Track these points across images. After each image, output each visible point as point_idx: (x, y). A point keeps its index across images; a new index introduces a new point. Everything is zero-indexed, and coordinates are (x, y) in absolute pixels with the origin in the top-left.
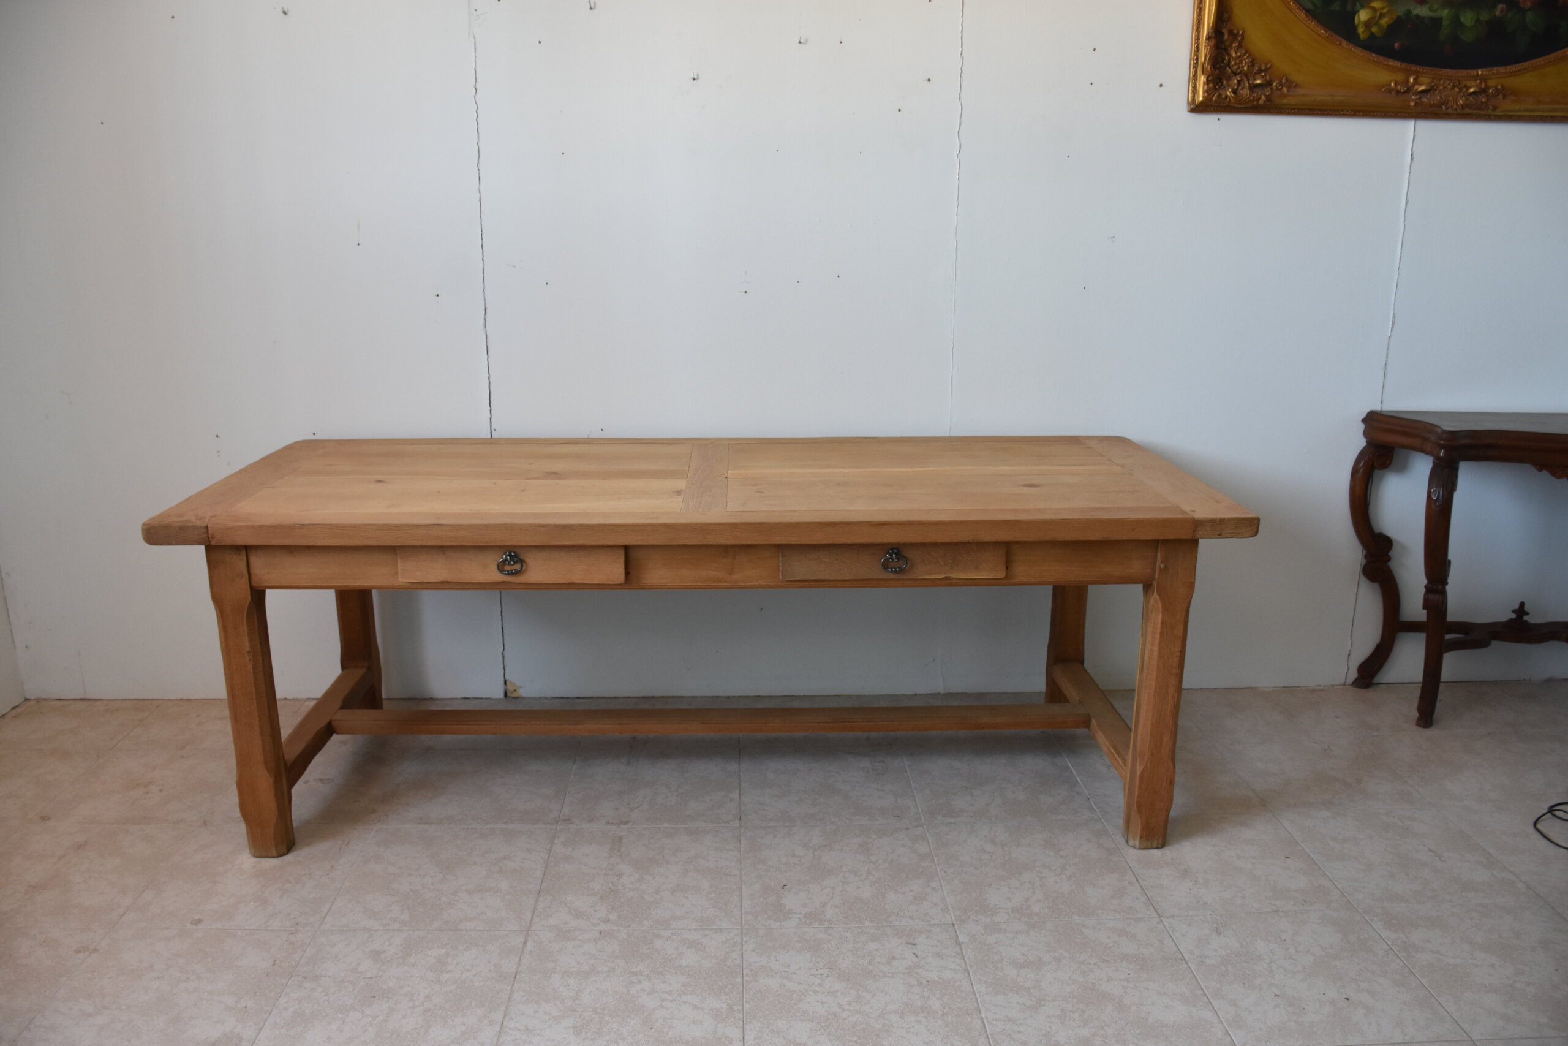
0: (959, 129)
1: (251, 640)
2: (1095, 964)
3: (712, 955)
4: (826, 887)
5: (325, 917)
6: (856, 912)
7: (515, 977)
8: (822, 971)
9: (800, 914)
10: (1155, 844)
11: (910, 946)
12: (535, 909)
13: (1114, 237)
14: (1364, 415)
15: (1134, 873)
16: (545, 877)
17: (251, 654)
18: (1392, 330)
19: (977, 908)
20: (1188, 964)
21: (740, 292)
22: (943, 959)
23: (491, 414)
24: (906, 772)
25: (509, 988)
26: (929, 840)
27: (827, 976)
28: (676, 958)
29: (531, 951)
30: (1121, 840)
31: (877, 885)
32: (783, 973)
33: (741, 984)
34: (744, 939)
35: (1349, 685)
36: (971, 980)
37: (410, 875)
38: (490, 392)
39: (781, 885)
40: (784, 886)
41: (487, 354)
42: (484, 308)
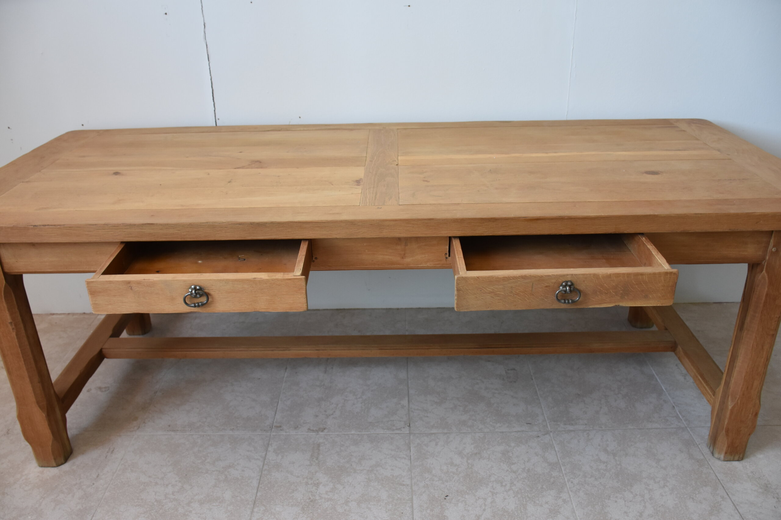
1: (11, 314)
4: (479, 498)
10: (736, 458)
16: (260, 486)
17: (13, 324)
21: (405, 6)
23: (214, 107)
24: (532, 379)
26: (556, 449)
31: (519, 496)
37: (156, 484)
38: (213, 90)
39: (444, 496)
40: (446, 496)
41: (209, 60)
42: (203, 23)
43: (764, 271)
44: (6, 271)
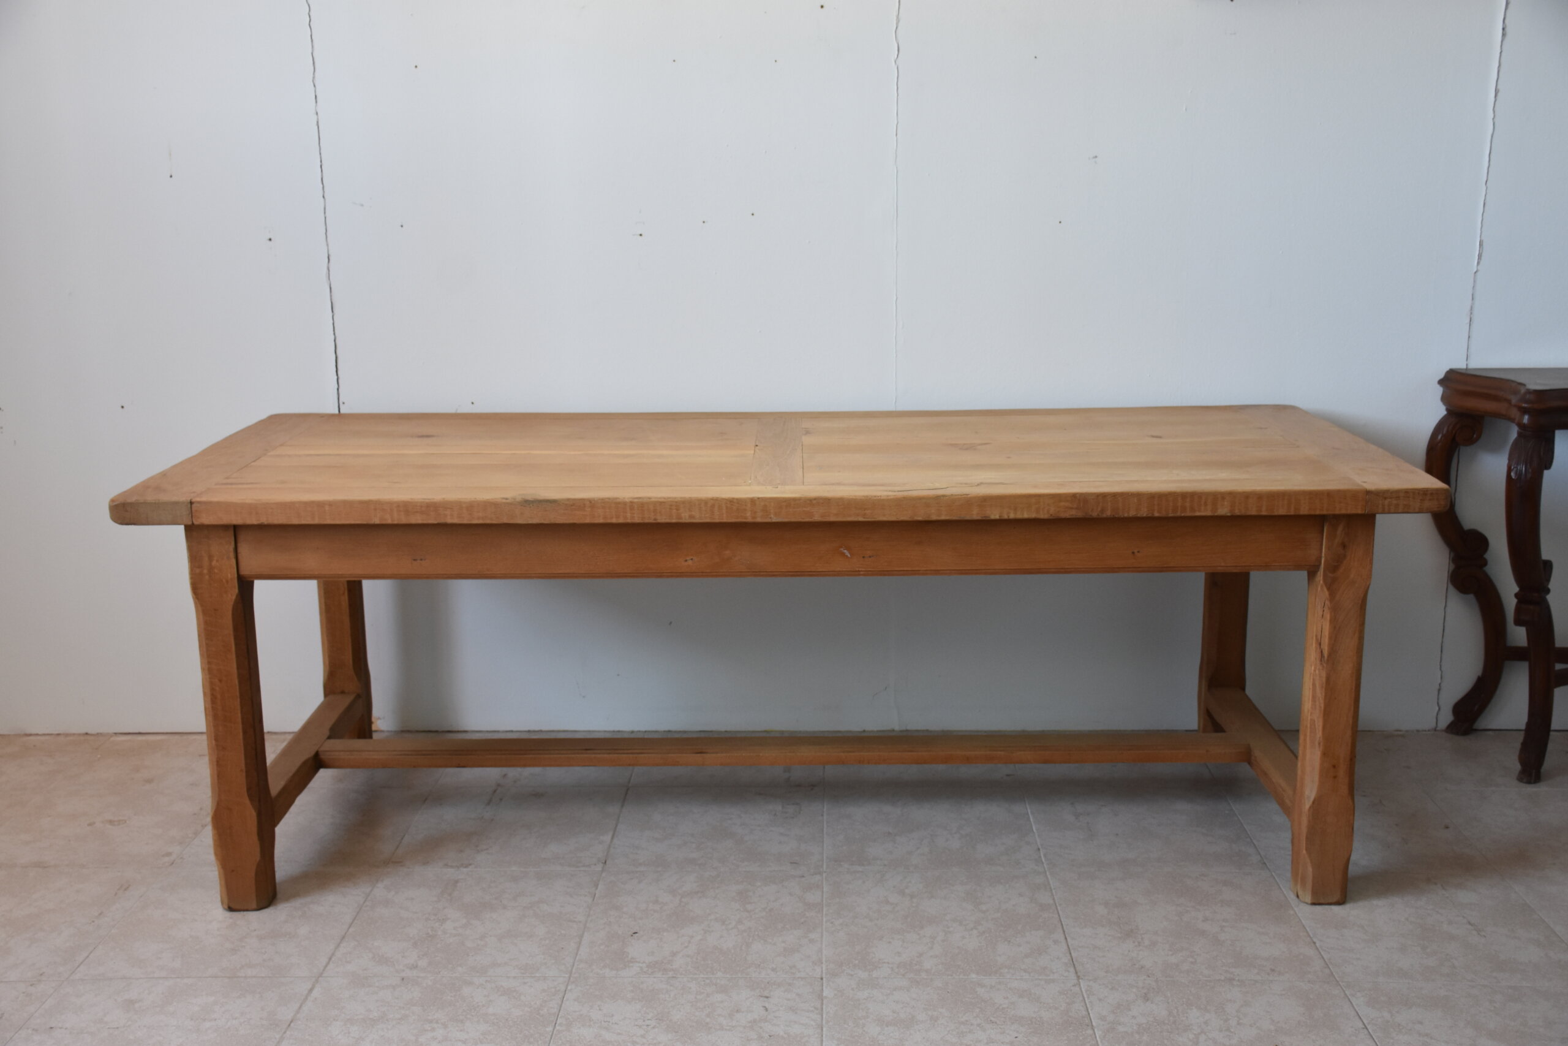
2: (979, 1025)
3: (527, 1003)
4: (683, 935)
5: (79, 966)
6: (710, 962)
7: (289, 1025)
8: (648, 1022)
9: (644, 962)
11: (762, 999)
12: (333, 954)
13: (1096, 157)
14: (1441, 376)
15: (1064, 932)
16: (356, 921)
18: (1478, 263)
19: (857, 962)
20: (1094, 1030)
21: (634, 235)
22: (796, 1013)
24: (822, 815)
25: (278, 1036)
26: (824, 890)
27: (654, 1028)
28: (483, 1006)
29: (316, 999)
31: (745, 934)
32: (603, 1022)
33: (551, 1033)
34: (569, 988)
35: (1442, 731)
36: (822, 1036)
38: (336, 358)
39: (631, 933)
40: (634, 933)
41: (332, 311)
42: (327, 255)
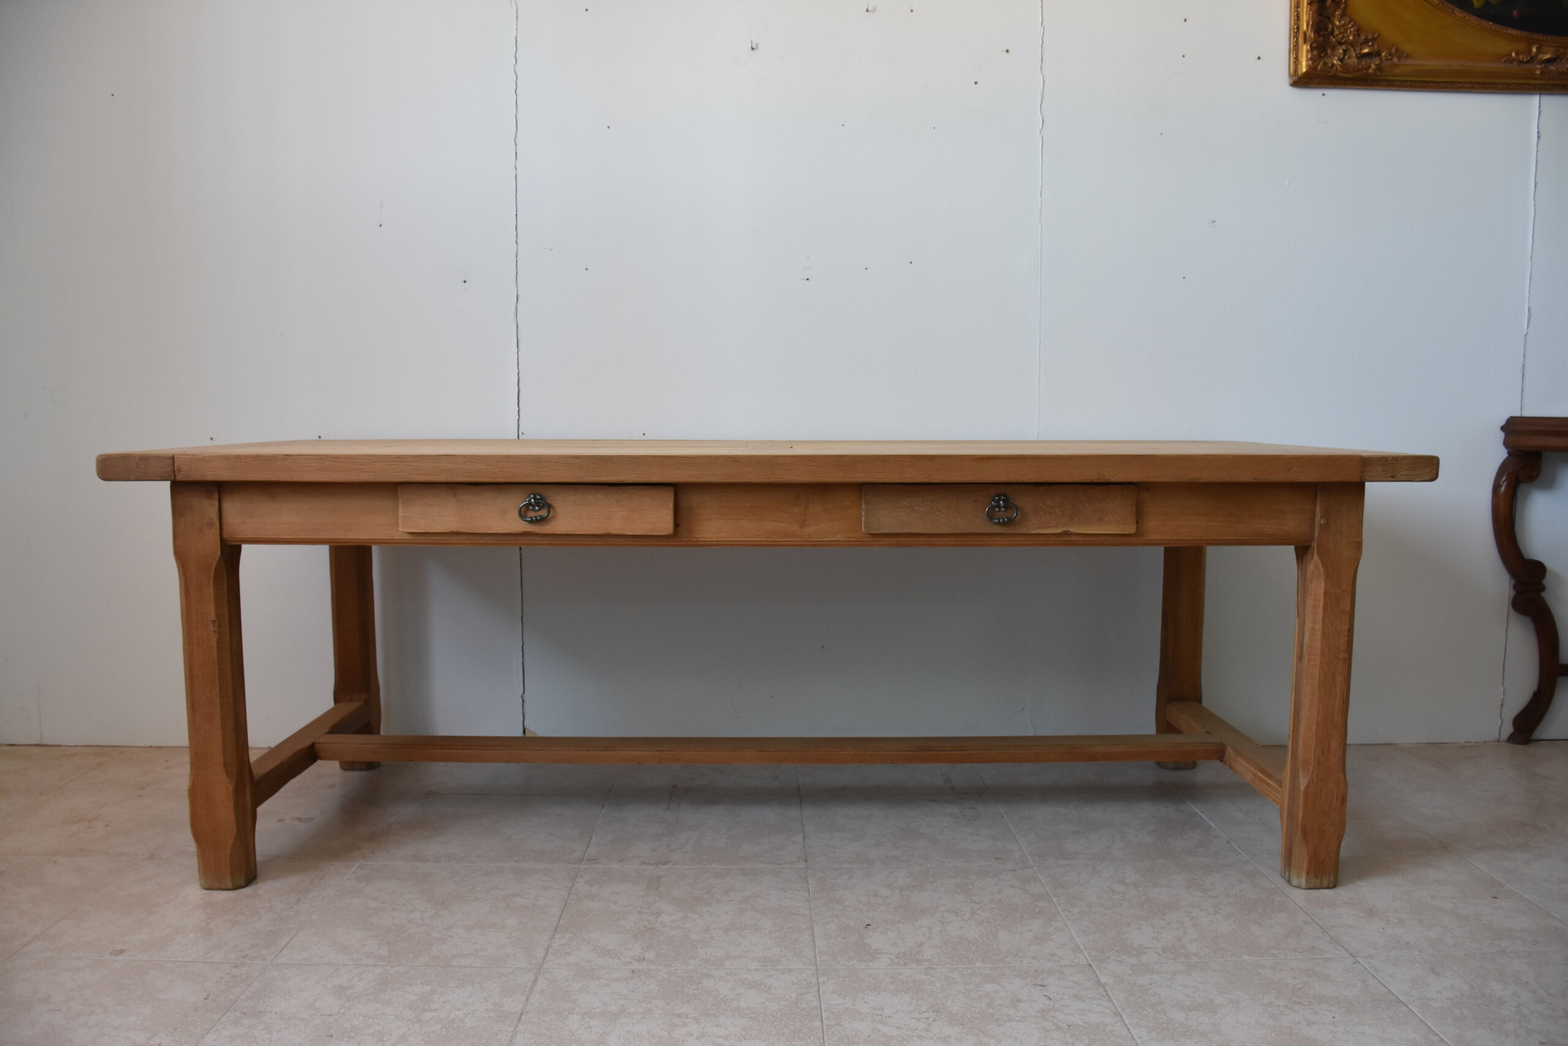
0: (1041, 103)
1: (217, 607)
2: (1286, 1006)
3: (780, 996)
4: (920, 927)
5: (281, 951)
6: (962, 952)
7: (520, 1018)
8: (926, 1015)
9: (891, 954)
10: (1325, 883)
11: (1038, 987)
12: (549, 946)
13: (1214, 222)
14: (1503, 422)
15: (1307, 914)
16: (564, 914)
17: (216, 624)
18: (1528, 327)
19: (1117, 948)
20: (1408, 1007)
21: (802, 279)
22: (1083, 1001)
23: (519, 415)
24: (1003, 817)
25: (510, 1029)
26: (1043, 881)
27: (934, 1020)
28: (733, 999)
29: (542, 990)
30: (1281, 882)
31: (986, 925)
32: (875, 1016)
33: (821, 1028)
34: (821, 980)
35: (1504, 741)
36: (1125, 1024)
37: (394, 909)
38: (519, 390)
39: (863, 925)
40: (867, 925)
41: (518, 347)
42: (516, 296)
43: (1316, 556)
44: (225, 536)
